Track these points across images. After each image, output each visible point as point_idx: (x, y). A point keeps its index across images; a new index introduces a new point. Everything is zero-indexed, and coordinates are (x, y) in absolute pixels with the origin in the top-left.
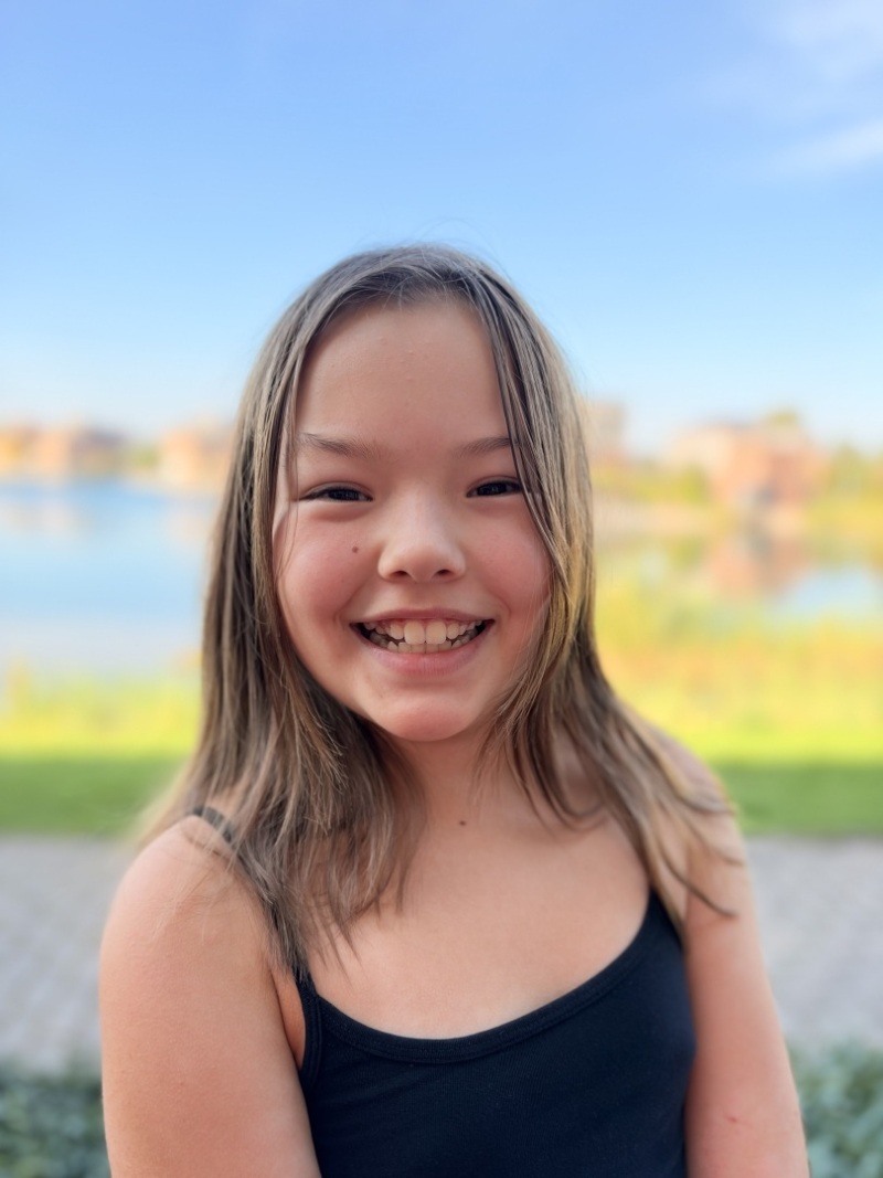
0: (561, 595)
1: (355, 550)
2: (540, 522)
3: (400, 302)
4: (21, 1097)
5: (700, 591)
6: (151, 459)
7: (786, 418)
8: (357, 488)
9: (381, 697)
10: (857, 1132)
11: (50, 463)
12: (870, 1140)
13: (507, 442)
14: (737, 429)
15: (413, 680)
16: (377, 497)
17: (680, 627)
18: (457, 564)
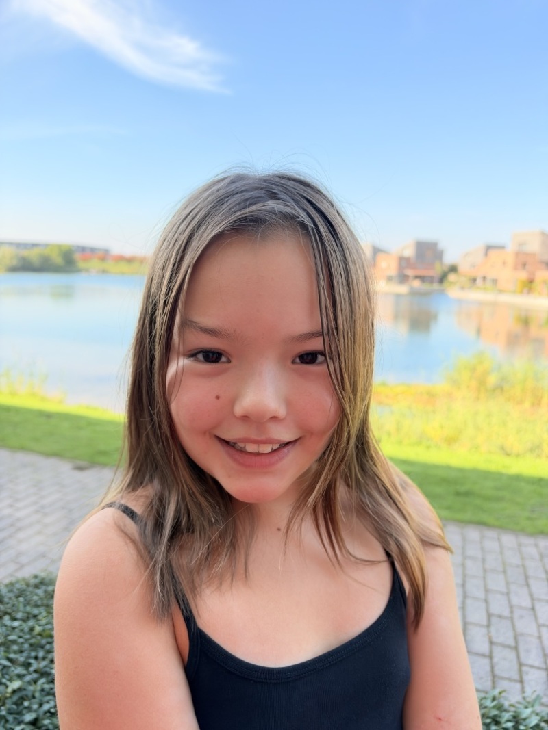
2: (338, 385)
3: (259, 239)
18: (281, 412)
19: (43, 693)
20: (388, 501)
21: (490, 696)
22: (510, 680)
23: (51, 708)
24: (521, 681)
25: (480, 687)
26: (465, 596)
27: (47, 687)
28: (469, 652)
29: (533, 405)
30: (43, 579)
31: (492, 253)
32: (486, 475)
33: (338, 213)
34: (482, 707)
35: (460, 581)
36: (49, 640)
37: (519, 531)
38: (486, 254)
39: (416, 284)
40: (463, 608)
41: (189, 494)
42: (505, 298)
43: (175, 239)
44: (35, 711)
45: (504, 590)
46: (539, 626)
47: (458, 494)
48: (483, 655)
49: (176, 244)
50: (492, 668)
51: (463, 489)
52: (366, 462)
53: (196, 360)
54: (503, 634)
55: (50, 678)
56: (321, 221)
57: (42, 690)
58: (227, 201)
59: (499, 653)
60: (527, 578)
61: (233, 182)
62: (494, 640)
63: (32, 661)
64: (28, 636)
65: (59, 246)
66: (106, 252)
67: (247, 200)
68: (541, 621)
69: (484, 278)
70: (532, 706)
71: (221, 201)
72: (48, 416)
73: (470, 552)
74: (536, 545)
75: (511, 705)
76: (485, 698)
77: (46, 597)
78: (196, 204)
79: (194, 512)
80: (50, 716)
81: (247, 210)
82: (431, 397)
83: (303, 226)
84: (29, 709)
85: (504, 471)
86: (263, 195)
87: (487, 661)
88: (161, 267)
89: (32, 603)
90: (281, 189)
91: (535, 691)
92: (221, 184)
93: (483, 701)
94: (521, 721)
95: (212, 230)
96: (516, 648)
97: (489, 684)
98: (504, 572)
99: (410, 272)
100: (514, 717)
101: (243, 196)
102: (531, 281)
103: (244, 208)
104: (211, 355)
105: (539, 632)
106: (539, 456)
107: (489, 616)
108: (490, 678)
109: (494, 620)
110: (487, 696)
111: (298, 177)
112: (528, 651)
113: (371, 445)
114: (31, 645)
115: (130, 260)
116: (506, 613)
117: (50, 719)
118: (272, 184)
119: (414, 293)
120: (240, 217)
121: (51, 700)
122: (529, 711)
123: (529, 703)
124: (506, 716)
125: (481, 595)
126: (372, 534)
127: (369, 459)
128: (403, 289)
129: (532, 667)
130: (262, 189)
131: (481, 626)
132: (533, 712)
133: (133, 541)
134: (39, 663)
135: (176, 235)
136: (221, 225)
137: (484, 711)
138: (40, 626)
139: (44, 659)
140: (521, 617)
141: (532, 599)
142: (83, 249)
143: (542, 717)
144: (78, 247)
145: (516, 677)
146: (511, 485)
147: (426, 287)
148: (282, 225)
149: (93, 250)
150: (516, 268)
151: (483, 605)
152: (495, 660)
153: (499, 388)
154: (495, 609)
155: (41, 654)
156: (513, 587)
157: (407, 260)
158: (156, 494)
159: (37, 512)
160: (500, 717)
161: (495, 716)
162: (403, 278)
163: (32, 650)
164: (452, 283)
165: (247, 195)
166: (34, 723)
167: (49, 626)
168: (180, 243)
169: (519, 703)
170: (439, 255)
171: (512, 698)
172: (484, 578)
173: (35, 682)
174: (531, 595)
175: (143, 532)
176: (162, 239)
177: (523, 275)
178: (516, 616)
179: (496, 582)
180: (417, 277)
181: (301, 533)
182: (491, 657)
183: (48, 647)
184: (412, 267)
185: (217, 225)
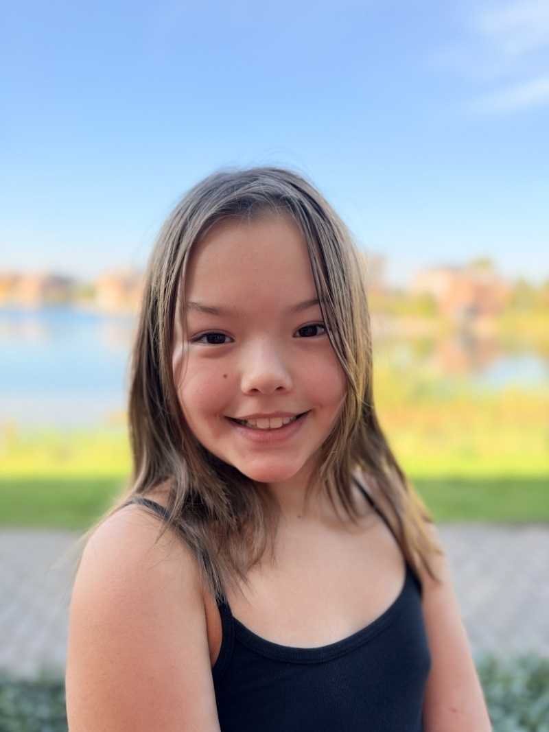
0: (353, 394)
1: (225, 376)
2: (339, 354)
3: (249, 218)
4: (10, 694)
5: (432, 371)
6: (91, 293)
7: (484, 263)
8: (224, 333)
9: (244, 457)
10: (535, 710)
11: (28, 296)
12: (543, 715)
13: (316, 301)
14: (454, 270)
15: (262, 447)
16: (237, 340)
17: (420, 392)
18: (288, 382)
53: (201, 343)
67: (233, 187)
81: (234, 194)
101: (230, 184)
103: (231, 193)
104: (214, 336)
136: (213, 209)
165: (233, 183)
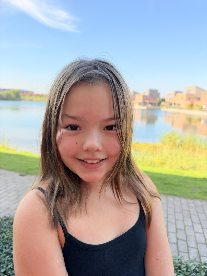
8: (77, 126)
18: (100, 148)
19: (8, 261)
20: (138, 181)
21: (177, 259)
22: (184, 252)
23: (11, 267)
24: (188, 253)
25: (173, 255)
26: (168, 222)
27: (9, 259)
28: (169, 243)
29: (193, 151)
30: (8, 218)
31: (178, 94)
32: (175, 177)
33: (119, 74)
34: (174, 263)
35: (166, 216)
36: (10, 241)
37: (188, 197)
38: (176, 95)
39: (150, 106)
40: (167, 226)
41: (64, 181)
42: (182, 111)
43: (58, 84)
44: (5, 268)
45: (182, 219)
46: (195, 232)
47: (165, 184)
48: (174, 244)
49: (59, 86)
50: (178, 248)
51: (167, 182)
52: (130, 167)
53: (68, 129)
54: (181, 236)
55: (11, 255)
56: (113, 77)
57: (8, 260)
58: (78, 70)
59: (180, 243)
60: (190, 215)
61: (80, 63)
62: (179, 238)
63: (4, 249)
64: (2, 240)
65: (14, 90)
66: (32, 93)
67: (86, 70)
68: (195, 231)
69: (175, 104)
70: (193, 262)
71: (76, 70)
72: (10, 155)
73: (169, 206)
74: (194, 203)
75: (185, 262)
76: (175, 259)
77: (9, 225)
78: (66, 71)
79: (66, 187)
80: (11, 270)
81: (86, 73)
82: (155, 148)
83: (107, 79)
84: (3, 267)
85: (182, 175)
86: (92, 68)
87: (175, 246)
88: (54, 95)
89: (4, 227)
90: (98, 66)
91: (194, 257)
92: (76, 64)
93: (175, 261)
94: (189, 268)
95: (73, 81)
96: (186, 241)
97: (177, 254)
98: (182, 213)
99: (147, 101)
100: (186, 266)
101: (84, 68)
102: (192, 105)
103: (85, 72)
104: (73, 127)
105: (195, 235)
106: (195, 170)
107: (177, 229)
108: (177, 252)
109: (178, 230)
110: (176, 259)
111: (104, 61)
112: (191, 242)
113: (132, 160)
114: (3, 243)
115: (41, 96)
116: (183, 228)
117: (11, 271)
118: (95, 64)
119: (148, 109)
120: (84, 76)
121: (11, 264)
122: (191, 264)
123: (191, 261)
124: (183, 266)
125: (174, 221)
126: (132, 193)
127: (131, 165)
128: (145, 108)
129: (192, 247)
130: (91, 65)
131: (173, 233)
132: (193, 264)
133: (43, 200)
134: (6, 250)
135: (59, 83)
136: (76, 79)
137: (175, 264)
138: (6, 235)
139: (8, 248)
140: (188, 229)
141: (192, 223)
142: (23, 92)
143: (197, 266)
144: (21, 91)
145: (186, 251)
146: (185, 180)
147: (153, 107)
148: (99, 79)
149: (27, 92)
150: (186, 100)
151: (174, 225)
152: (179, 245)
153: (181, 145)
154: (179, 226)
155: (7, 246)
156: (185, 218)
157: (146, 96)
158: (51, 182)
159: (6, 192)
160: (181, 266)
161: (179, 266)
162: (145, 104)
163: (4, 245)
164: (163, 105)
165: (86, 68)
166: (5, 273)
167: (10, 236)
168: (61, 86)
169: (188, 261)
170: (158, 95)
171: (185, 259)
172: (175, 215)
173: (5, 257)
174: (192, 221)
175: (46, 196)
176: (53, 84)
177: (189, 103)
178: (186, 229)
179: (179, 217)
180: (150, 103)
181: (105, 191)
182: (177, 244)
183: (10, 244)
184: (148, 100)
185: (75, 79)
